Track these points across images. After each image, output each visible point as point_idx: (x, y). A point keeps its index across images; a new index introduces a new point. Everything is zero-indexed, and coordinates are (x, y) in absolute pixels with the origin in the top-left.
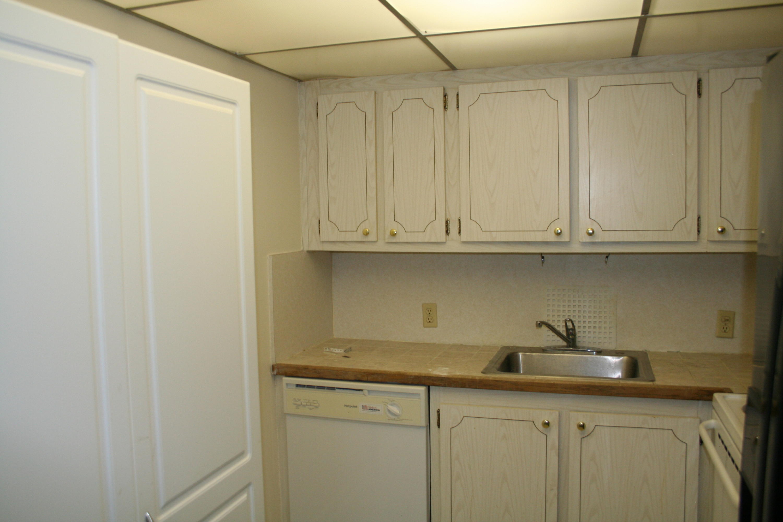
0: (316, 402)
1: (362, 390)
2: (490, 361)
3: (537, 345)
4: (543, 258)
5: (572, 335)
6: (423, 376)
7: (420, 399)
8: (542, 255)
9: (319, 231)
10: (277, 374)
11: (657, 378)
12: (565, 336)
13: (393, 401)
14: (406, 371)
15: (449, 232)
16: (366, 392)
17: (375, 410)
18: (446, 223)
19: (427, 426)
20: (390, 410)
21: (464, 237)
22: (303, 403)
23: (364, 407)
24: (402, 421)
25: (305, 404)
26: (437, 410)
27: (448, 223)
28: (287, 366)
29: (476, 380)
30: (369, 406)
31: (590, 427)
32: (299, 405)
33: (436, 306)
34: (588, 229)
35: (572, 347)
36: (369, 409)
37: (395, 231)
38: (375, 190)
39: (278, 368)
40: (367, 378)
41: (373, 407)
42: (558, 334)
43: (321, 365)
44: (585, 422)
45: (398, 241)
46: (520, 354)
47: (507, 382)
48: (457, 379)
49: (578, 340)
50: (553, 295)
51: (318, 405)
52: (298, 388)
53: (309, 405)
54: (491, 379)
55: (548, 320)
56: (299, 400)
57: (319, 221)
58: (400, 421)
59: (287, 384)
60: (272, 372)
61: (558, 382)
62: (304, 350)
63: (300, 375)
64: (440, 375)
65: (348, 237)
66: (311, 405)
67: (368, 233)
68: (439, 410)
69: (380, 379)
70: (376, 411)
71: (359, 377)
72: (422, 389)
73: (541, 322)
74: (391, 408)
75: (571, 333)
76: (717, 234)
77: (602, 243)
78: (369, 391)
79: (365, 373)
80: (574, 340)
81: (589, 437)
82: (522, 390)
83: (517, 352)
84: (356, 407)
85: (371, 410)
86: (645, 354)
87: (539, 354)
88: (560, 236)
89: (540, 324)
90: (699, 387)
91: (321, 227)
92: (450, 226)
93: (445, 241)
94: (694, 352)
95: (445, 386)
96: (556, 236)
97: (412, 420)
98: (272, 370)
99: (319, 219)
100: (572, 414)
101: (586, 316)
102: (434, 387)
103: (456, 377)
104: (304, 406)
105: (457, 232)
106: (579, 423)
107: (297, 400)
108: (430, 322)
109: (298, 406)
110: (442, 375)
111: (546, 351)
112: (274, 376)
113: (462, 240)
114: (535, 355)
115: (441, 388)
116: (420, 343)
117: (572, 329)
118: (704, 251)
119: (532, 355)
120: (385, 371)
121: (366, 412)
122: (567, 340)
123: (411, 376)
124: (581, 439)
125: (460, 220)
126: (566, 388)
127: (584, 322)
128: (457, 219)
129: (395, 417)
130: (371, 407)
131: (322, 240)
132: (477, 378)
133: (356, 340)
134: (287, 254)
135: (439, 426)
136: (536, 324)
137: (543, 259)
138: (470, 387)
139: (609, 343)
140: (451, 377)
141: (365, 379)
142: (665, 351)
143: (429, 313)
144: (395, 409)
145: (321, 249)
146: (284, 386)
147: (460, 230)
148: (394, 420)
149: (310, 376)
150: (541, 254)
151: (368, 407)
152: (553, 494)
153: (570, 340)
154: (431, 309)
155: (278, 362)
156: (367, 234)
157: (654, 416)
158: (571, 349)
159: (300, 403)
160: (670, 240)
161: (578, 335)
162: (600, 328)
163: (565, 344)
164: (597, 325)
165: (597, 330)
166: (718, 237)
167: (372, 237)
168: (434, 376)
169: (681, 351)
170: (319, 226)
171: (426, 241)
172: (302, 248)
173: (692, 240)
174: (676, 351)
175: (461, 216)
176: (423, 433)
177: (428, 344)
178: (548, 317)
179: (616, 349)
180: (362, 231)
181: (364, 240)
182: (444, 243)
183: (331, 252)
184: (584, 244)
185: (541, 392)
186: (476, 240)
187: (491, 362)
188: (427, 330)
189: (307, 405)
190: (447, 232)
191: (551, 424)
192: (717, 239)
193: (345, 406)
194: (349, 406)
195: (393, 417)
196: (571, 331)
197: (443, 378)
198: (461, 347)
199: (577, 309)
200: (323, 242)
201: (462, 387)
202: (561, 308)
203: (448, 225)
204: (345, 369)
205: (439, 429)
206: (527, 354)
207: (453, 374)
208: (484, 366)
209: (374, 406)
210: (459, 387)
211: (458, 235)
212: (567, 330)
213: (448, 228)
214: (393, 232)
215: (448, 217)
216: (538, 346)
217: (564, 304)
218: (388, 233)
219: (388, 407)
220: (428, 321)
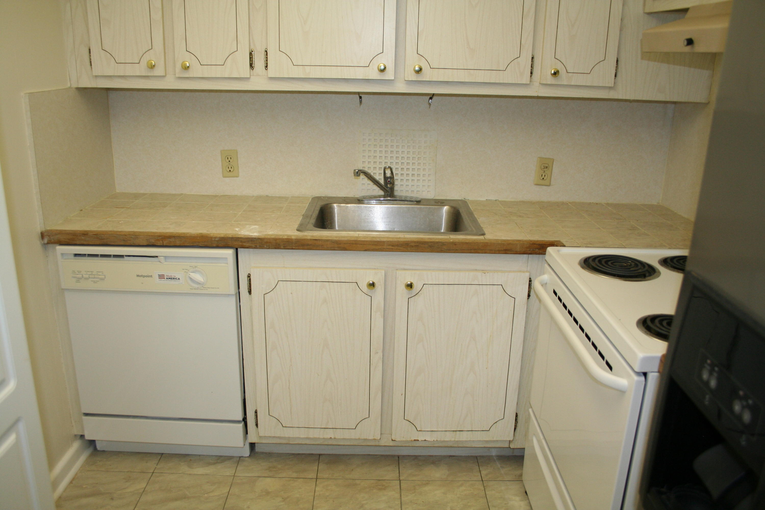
0: (100, 274)
1: (157, 257)
2: (303, 215)
3: (351, 195)
4: (360, 97)
5: (391, 183)
6: (230, 238)
7: (227, 263)
8: (360, 95)
9: (91, 62)
10: (48, 243)
11: (486, 231)
12: (383, 185)
13: (195, 268)
14: (208, 232)
15: (253, 65)
16: (162, 259)
17: (174, 279)
18: (250, 55)
19: (236, 294)
20: (192, 278)
21: (272, 72)
22: (84, 276)
23: (161, 277)
24: (207, 289)
25: (87, 276)
26: (248, 274)
27: (252, 55)
28: (61, 232)
29: (292, 239)
30: (167, 275)
31: (417, 286)
32: (80, 279)
33: (237, 152)
34: (415, 66)
35: (390, 197)
36: (167, 278)
37: (188, 63)
38: (161, 10)
39: (49, 236)
40: (163, 242)
41: (171, 276)
42: (376, 182)
43: (104, 229)
44: (412, 282)
45: (191, 76)
46: (335, 205)
47: (328, 240)
48: (269, 239)
49: (396, 188)
50: (369, 139)
51: (103, 277)
52: (77, 258)
53: (92, 278)
54: (309, 238)
55: (363, 167)
56: (80, 272)
57: (90, 50)
58: (204, 289)
59: (62, 254)
60: (41, 241)
61: (385, 240)
62: (81, 210)
63: (78, 243)
64: (249, 236)
65: (129, 70)
66: (94, 278)
67: (154, 66)
68: (249, 275)
69: (178, 243)
70: (176, 280)
71: (153, 241)
72: (230, 252)
73: (359, 170)
74: (193, 275)
75: (389, 181)
76: (549, 76)
77: (430, 83)
78: (166, 257)
79: (160, 236)
80: (392, 189)
81: (416, 297)
82: (345, 249)
83: (330, 204)
84: (151, 276)
85: (170, 280)
86: (464, 202)
87: (355, 205)
88: (383, 73)
89: (358, 173)
90: (531, 241)
91: (92, 58)
92: (254, 58)
93: (249, 77)
94: (513, 200)
95: (256, 248)
96: (380, 73)
97: (218, 288)
98: (41, 238)
99: (90, 47)
100: (399, 272)
101: (404, 163)
102: (242, 249)
103: (269, 237)
104: (86, 279)
105: (264, 65)
106: (407, 283)
107: (77, 273)
108: (230, 171)
109: (78, 280)
110: (252, 236)
111: (362, 202)
112: (45, 245)
113: (269, 76)
114: (350, 206)
115: (251, 250)
116: (220, 195)
117: (390, 178)
118: (535, 94)
119: (347, 207)
120: (184, 233)
121: (163, 281)
122: (385, 189)
123: (215, 238)
124: (408, 299)
125: (266, 51)
126: (393, 246)
127: (402, 169)
128: (264, 50)
129: (199, 286)
130: (169, 276)
131: (94, 74)
132: (293, 237)
133: (144, 194)
134: (49, 91)
135: (250, 292)
136: (354, 173)
137: (361, 100)
138: (285, 248)
139: (428, 191)
140: (263, 237)
141: (160, 243)
142: (484, 199)
143: (229, 161)
144: (198, 277)
145: (94, 86)
146: (59, 256)
147: (267, 64)
148: (198, 289)
149: (91, 243)
150: (359, 93)
151: (165, 276)
152: (377, 358)
153: (388, 189)
154: (231, 157)
155: (48, 229)
156: (152, 67)
157: (484, 271)
158: (389, 198)
159: (81, 276)
160: (501, 82)
161: (396, 183)
162: (418, 175)
163: (382, 193)
164: (416, 173)
165: (416, 178)
166: (550, 80)
167: (159, 71)
168: (243, 237)
169: (500, 200)
170: (90, 56)
171: (226, 76)
172: (69, 85)
173: (524, 82)
174: (495, 199)
175: (268, 46)
176: (233, 301)
177: (229, 197)
178: (363, 164)
179: (434, 198)
180: (146, 63)
181: (149, 74)
182: (248, 79)
183: (108, 90)
184: (410, 83)
185: (366, 250)
186: (286, 76)
187: (305, 216)
188: (227, 180)
189: (89, 278)
190: (251, 65)
191: (377, 285)
192: (549, 83)
193: (138, 276)
194: (142, 276)
195: (196, 286)
196: (389, 180)
197: (253, 238)
198: (267, 199)
199: (395, 155)
200: (96, 77)
201: (276, 248)
202: (378, 154)
203: (252, 58)
204: (134, 232)
205: (250, 295)
206: (342, 205)
207: (265, 233)
208: (298, 222)
209: (173, 275)
210: (272, 249)
211: (265, 69)
212: (385, 178)
213: (252, 61)
214: (186, 64)
215: (252, 47)
216: (353, 196)
217: (381, 149)
218: (179, 66)
219: (189, 275)
220: (228, 170)
